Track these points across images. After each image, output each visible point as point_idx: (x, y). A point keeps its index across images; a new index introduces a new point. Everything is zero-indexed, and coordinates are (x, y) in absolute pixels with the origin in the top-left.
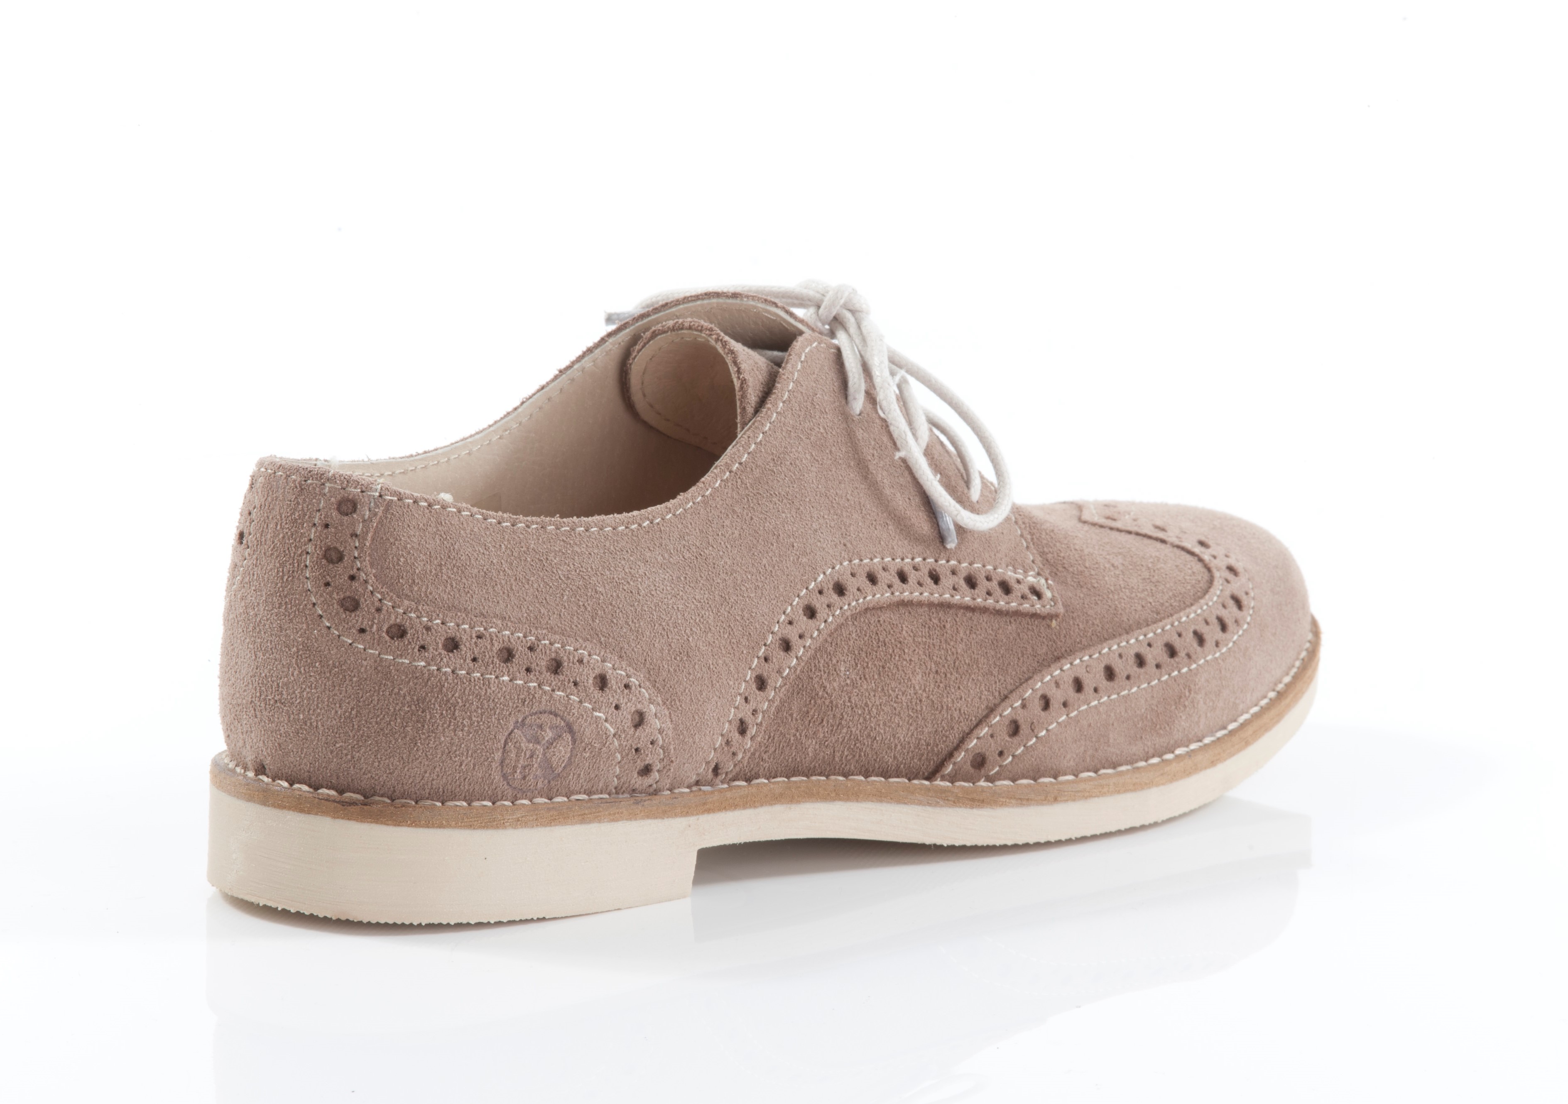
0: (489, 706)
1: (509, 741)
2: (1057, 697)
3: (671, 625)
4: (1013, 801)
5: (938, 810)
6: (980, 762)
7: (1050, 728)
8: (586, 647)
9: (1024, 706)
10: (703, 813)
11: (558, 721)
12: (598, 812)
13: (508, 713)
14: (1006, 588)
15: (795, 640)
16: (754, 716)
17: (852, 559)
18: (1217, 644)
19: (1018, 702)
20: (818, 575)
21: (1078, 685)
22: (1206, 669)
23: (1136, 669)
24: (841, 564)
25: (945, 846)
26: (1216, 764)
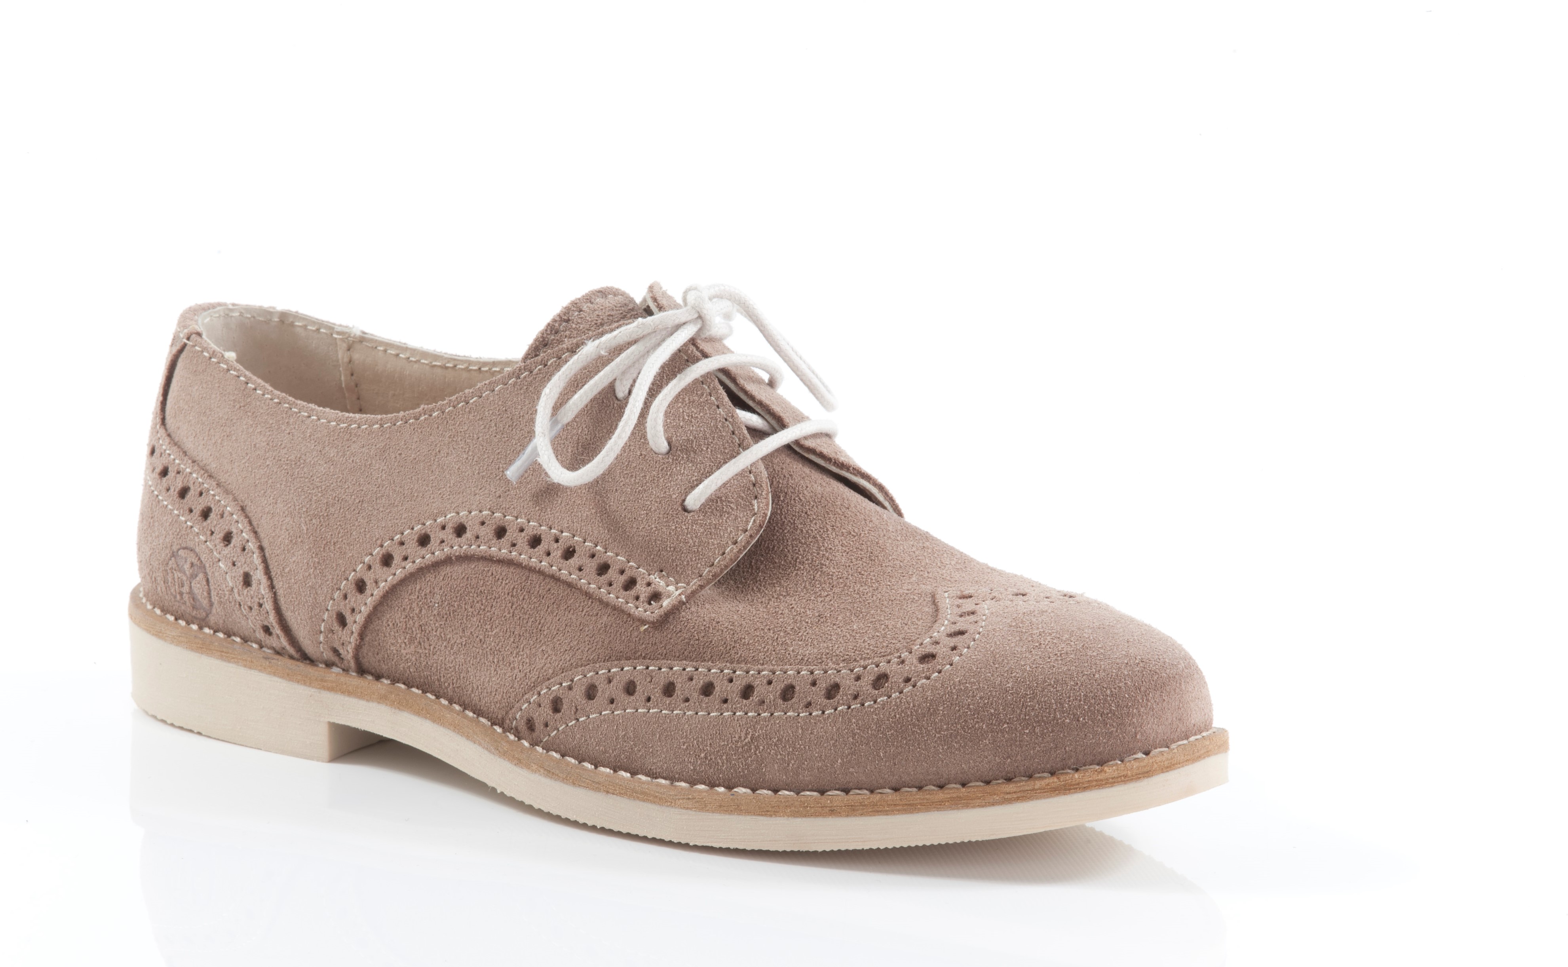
0: (161, 530)
1: (168, 565)
2: (605, 691)
3: (297, 510)
6: (531, 726)
7: (591, 716)
8: (232, 505)
9: (570, 688)
11: (195, 560)
13: (168, 541)
14: (630, 584)
15: (397, 559)
16: (351, 614)
17: (495, 511)
18: (808, 705)
19: (567, 682)
20: (450, 513)
21: (630, 689)
22: (778, 722)
23: (695, 695)
24: (481, 511)
25: (499, 792)
26: (771, 816)
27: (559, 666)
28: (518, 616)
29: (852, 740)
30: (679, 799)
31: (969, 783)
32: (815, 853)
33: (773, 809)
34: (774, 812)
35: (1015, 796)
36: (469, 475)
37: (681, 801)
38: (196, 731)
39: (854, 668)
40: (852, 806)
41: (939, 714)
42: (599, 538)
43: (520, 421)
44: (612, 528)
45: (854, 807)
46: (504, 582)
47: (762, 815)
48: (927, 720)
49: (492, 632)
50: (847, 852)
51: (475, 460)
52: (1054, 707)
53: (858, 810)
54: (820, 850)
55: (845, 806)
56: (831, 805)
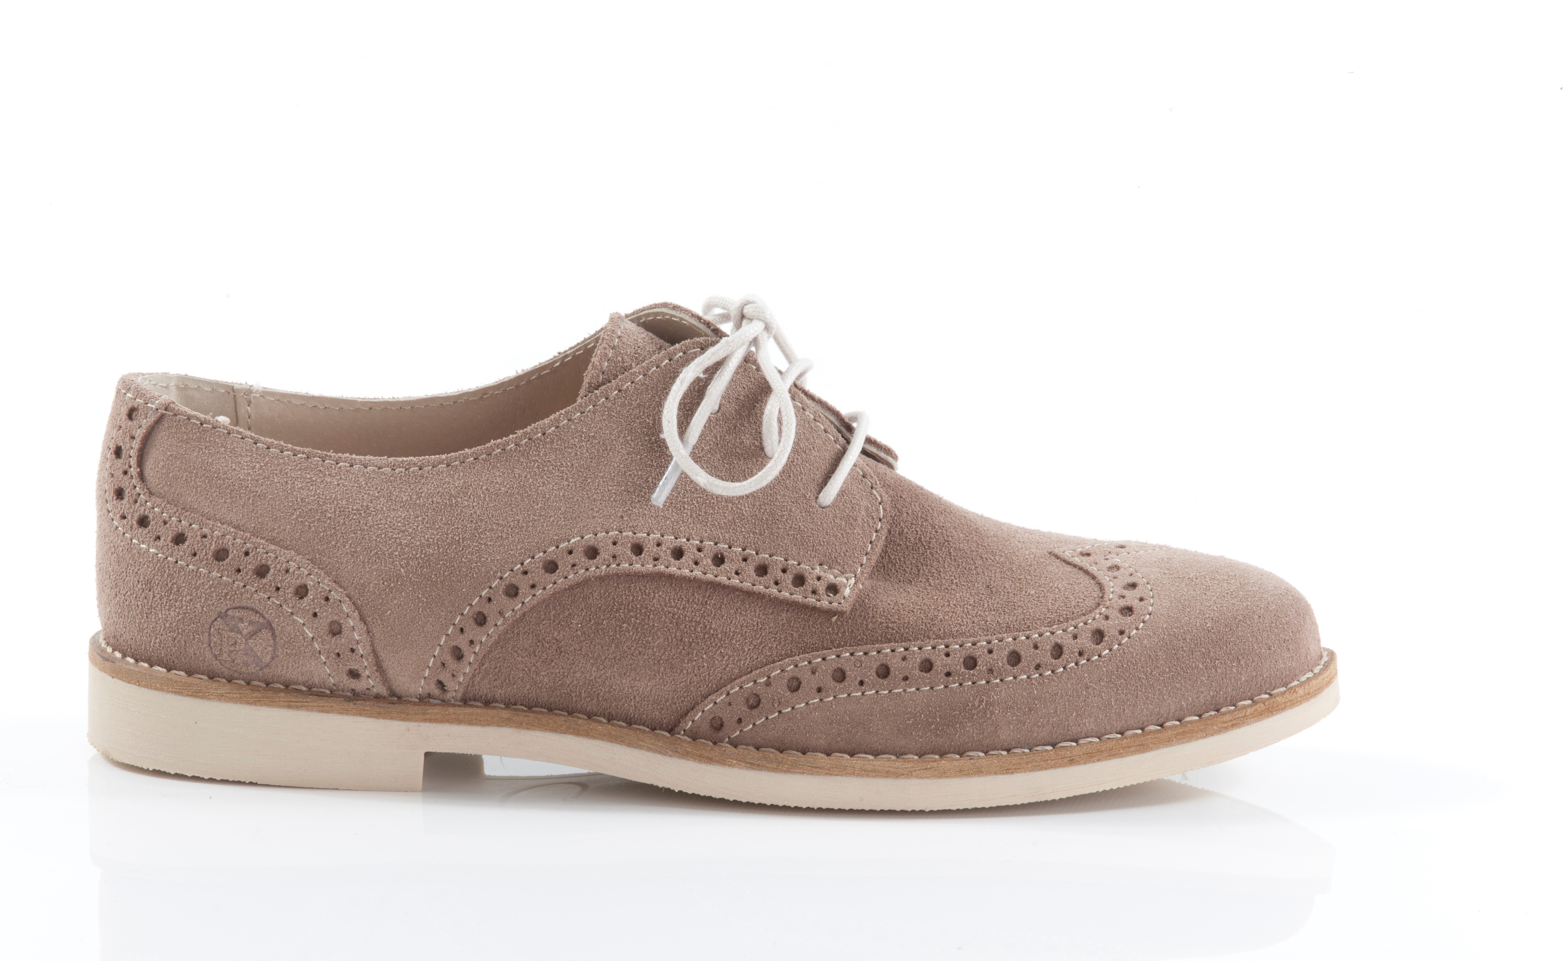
0: (197, 594)
1: (212, 626)
2: (810, 682)
3: (387, 555)
4: (743, 764)
5: (667, 759)
6: (718, 725)
7: (797, 706)
8: (296, 560)
9: (768, 684)
10: (425, 720)
11: (255, 618)
12: (306, 702)
13: (211, 603)
14: (799, 580)
15: (524, 589)
16: (470, 645)
17: (623, 530)
18: (1038, 667)
19: (763, 678)
20: (574, 537)
21: (840, 676)
22: (1011, 686)
23: (917, 672)
24: (607, 533)
25: (677, 791)
26: (1012, 773)
27: (746, 664)
28: (684, 625)
29: (1085, 693)
30: (915, 771)
31: (1183, 719)
32: (1054, 801)
33: (1014, 767)
34: (1015, 769)
35: (1230, 724)
36: (578, 500)
37: (918, 772)
38: (247, 782)
39: (1067, 627)
40: (1090, 753)
41: (1159, 658)
42: (746, 543)
43: (614, 445)
44: (757, 531)
45: (1092, 755)
46: (657, 595)
47: (1004, 774)
48: (1150, 666)
49: (655, 642)
50: (1068, 799)
51: (578, 485)
52: (1251, 640)
53: (1095, 757)
54: (1057, 798)
55: (1084, 754)
56: (1070, 755)
